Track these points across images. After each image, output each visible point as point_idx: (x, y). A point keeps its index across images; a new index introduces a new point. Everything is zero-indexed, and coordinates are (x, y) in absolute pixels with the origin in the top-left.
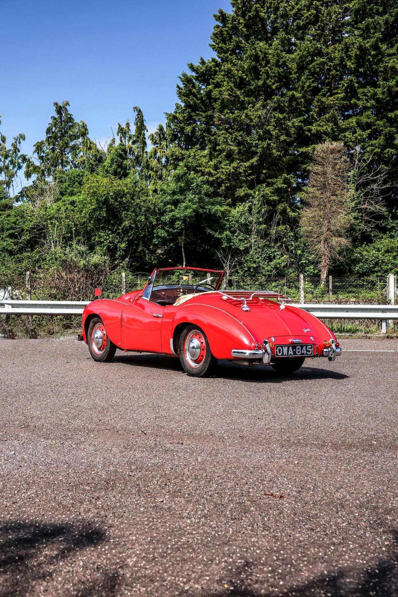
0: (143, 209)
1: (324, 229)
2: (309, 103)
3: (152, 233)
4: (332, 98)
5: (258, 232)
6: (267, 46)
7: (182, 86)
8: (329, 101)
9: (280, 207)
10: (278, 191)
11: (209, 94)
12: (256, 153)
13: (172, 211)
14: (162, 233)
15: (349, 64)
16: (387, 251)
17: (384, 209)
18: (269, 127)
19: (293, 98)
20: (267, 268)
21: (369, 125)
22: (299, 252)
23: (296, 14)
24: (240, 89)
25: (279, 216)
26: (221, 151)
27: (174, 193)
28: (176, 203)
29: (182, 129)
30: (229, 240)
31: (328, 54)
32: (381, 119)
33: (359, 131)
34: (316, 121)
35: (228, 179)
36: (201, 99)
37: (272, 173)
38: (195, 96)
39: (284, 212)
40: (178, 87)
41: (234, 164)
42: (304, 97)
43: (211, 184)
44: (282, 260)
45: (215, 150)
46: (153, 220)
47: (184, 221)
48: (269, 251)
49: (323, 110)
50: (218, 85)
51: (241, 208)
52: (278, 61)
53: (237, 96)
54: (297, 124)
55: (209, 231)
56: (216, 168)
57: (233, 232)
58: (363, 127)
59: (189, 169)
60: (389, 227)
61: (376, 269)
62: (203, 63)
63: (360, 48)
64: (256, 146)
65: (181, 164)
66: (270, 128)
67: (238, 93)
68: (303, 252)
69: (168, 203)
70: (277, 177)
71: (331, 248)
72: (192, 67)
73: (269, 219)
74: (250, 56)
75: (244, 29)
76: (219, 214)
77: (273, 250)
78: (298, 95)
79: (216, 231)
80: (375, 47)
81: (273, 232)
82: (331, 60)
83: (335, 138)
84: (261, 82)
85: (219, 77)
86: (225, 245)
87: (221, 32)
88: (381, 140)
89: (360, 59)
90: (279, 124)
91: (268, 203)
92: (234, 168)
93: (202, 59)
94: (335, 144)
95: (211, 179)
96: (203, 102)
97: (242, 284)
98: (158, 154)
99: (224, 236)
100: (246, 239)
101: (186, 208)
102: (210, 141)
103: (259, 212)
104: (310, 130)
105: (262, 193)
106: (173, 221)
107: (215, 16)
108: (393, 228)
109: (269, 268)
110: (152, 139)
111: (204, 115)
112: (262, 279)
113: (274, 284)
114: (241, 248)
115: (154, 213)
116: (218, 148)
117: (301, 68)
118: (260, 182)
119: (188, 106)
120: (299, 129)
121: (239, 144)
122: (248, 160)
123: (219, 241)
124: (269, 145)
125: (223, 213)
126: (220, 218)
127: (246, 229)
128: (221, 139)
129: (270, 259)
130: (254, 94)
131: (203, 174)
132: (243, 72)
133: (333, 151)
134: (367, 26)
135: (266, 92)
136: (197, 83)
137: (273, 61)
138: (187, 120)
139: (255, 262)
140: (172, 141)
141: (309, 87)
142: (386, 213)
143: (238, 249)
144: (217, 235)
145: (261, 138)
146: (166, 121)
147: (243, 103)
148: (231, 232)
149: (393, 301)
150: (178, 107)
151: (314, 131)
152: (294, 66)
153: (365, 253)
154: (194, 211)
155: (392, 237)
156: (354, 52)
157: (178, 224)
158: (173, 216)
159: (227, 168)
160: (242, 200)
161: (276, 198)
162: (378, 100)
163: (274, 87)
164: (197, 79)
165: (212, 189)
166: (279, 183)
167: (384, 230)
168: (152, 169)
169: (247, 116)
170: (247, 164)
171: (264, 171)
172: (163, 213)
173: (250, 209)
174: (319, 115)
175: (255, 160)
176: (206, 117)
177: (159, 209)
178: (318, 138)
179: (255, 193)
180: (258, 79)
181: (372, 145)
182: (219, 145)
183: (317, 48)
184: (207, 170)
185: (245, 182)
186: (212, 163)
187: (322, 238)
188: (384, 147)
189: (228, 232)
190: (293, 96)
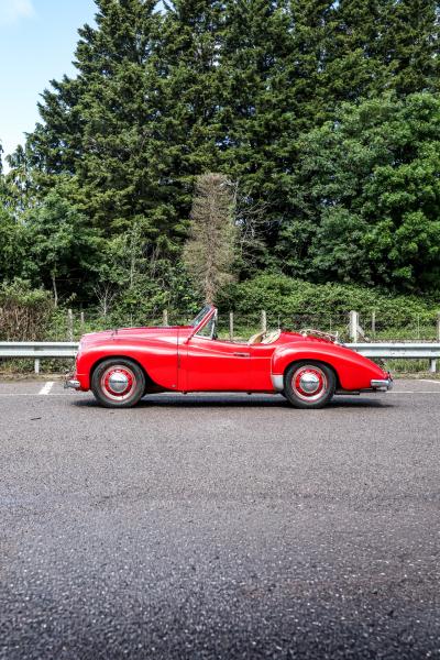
0: (11, 239)
1: (209, 264)
2: (185, 131)
3: (20, 265)
4: (209, 127)
5: (137, 265)
6: (140, 68)
7: (44, 103)
8: (207, 130)
9: (159, 240)
10: (157, 223)
11: (75, 114)
12: (131, 181)
13: (43, 241)
14: (33, 266)
15: (225, 93)
16: (269, 288)
17: (262, 244)
18: (145, 155)
19: (170, 125)
20: (148, 304)
21: (247, 158)
22: (181, 288)
23: (168, 38)
24: (113, 112)
25: (158, 250)
26: (94, 177)
27: (46, 222)
28: (47, 233)
29: (46, 152)
30: (107, 274)
31: (202, 81)
32: (258, 153)
33: (237, 165)
34: (193, 151)
35: (101, 208)
36: (66, 119)
37: (148, 203)
38: (60, 116)
39: (164, 245)
40: (39, 105)
41: (109, 192)
42: (181, 124)
43: (86, 212)
44: (163, 296)
45: (86, 177)
46: (22, 250)
47: (58, 252)
48: (150, 286)
49: (201, 139)
50: (87, 106)
51: (119, 240)
52: (153, 85)
53: (110, 120)
54: (174, 152)
55: (84, 264)
56: (88, 195)
57: (111, 266)
58: (242, 159)
59: (61, 195)
60: (267, 263)
61: (260, 306)
62: (67, 80)
63: (237, 78)
64: (132, 173)
65: (52, 189)
66: (147, 155)
67: (110, 115)
68: (185, 287)
69: (38, 233)
70: (156, 208)
71: (217, 283)
72: (55, 84)
73: (149, 253)
74: (124, 77)
75: (114, 48)
76: (95, 246)
77: (153, 285)
78: (176, 122)
79: (92, 264)
80: (251, 79)
81: (153, 265)
82: (205, 88)
83: (214, 170)
84: (136, 106)
85: (87, 98)
86: (103, 279)
87: (86, 49)
88: (260, 174)
89: (237, 88)
90: (157, 151)
91: (148, 235)
92: (109, 196)
93: (65, 76)
94: (218, 176)
95: (84, 207)
96: (68, 123)
97: (120, 321)
98: (17, 178)
99: (101, 269)
100: (125, 273)
101: (61, 238)
102: (81, 166)
103: (138, 245)
104: (187, 160)
105: (142, 224)
106: (46, 252)
107: (80, 30)
108: (271, 264)
109: (149, 304)
110: (10, 160)
111: (71, 137)
112: (143, 317)
113: (155, 322)
114: (121, 283)
115: (22, 242)
116: (89, 174)
117: (176, 95)
118: (138, 213)
119: (52, 126)
120: (176, 158)
121: (114, 171)
122: (122, 189)
123: (95, 275)
124: (147, 173)
125: (99, 245)
126: (96, 250)
127: (124, 261)
128: (92, 165)
129: (150, 294)
130: (127, 118)
131: (75, 201)
132: (116, 94)
133: (216, 183)
134: (241, 56)
135: (140, 117)
136: (61, 102)
137: (147, 84)
138: (51, 142)
139: (134, 298)
140: (33, 163)
141: (186, 114)
142: (264, 249)
143: (116, 284)
144: (93, 268)
145: (136, 166)
146: (25, 141)
147: (115, 127)
148: (109, 266)
149: (355, 340)
150: (39, 126)
151: (191, 161)
152: (168, 91)
153: (248, 290)
154: (71, 242)
155: (270, 273)
156: (230, 82)
157: (51, 256)
158: (46, 247)
159: (101, 196)
160: (118, 231)
161: (155, 230)
162: (255, 133)
163: (149, 112)
164: (60, 98)
165: (88, 218)
166: (158, 213)
167: (262, 266)
168: (10, 194)
169: (122, 140)
170: (122, 193)
171: (141, 201)
172: (32, 244)
173: (129, 242)
174: (197, 146)
175: (131, 188)
176: (74, 139)
177: (29, 239)
178: (196, 169)
179: (132, 224)
180: (134, 102)
181: (251, 179)
182: (90, 171)
183: (191, 75)
184: (79, 197)
185: (121, 212)
186: (84, 190)
187: (207, 273)
188: (263, 181)
189: (105, 266)
190: (171, 123)
